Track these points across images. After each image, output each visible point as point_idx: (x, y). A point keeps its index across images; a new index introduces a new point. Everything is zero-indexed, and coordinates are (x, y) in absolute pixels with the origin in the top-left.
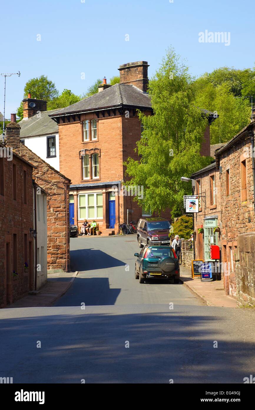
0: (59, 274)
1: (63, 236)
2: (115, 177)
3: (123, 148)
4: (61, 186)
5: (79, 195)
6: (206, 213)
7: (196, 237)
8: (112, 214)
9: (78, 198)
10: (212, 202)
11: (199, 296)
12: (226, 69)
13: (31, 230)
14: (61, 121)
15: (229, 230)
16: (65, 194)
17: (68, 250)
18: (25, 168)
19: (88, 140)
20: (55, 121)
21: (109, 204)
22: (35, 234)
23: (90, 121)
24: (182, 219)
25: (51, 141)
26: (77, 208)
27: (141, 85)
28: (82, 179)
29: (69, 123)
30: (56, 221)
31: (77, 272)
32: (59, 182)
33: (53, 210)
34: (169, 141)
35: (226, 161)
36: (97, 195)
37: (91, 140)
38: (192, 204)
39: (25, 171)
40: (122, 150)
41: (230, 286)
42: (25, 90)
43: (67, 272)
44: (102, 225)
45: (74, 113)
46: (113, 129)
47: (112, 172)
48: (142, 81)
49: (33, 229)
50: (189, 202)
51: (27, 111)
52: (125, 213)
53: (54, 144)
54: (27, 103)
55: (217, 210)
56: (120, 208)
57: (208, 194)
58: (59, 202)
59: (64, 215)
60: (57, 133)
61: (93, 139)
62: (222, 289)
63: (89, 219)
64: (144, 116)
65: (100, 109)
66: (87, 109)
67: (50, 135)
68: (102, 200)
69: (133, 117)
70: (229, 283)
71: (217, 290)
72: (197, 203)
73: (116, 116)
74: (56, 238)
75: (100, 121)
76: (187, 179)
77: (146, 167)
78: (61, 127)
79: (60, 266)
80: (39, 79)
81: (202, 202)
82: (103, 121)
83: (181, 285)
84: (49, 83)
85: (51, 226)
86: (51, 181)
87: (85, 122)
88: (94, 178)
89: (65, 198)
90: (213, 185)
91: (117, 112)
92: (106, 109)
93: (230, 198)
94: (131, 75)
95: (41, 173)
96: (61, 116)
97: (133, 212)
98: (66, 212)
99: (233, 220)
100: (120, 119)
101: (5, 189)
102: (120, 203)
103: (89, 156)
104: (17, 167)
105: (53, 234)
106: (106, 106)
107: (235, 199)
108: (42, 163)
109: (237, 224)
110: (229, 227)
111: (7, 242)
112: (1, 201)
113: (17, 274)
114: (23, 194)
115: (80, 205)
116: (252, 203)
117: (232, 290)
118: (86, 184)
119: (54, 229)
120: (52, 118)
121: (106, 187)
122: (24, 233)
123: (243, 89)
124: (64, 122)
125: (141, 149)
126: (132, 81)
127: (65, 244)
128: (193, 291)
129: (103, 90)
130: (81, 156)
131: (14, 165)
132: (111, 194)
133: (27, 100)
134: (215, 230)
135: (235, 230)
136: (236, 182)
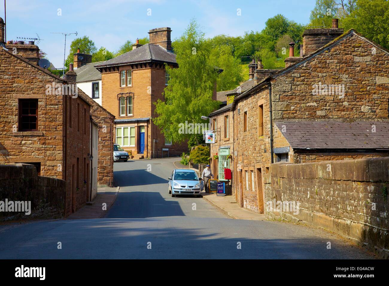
0: (105, 188)
1: (108, 159)
2: (145, 114)
3: (152, 92)
4: (107, 121)
5: (117, 127)
6: (221, 144)
7: (212, 162)
8: (142, 143)
9: (116, 130)
10: (225, 135)
11: (219, 208)
12: (223, 36)
13: (88, 155)
14: (104, 71)
15: (245, 157)
16: (111, 127)
17: (112, 171)
18: (85, 107)
19: (124, 86)
20: (99, 71)
21: (140, 136)
22: (91, 158)
23: (127, 71)
24: (199, 148)
25: (96, 86)
26: (115, 137)
27: (165, 45)
28: (119, 116)
29: (110, 72)
30: (103, 148)
31: (118, 187)
32: (106, 118)
33: (101, 139)
34: (189, 89)
35: (244, 104)
36: (131, 128)
37: (127, 86)
38: (210, 137)
39: (85, 109)
40: (151, 94)
41: (244, 201)
42: (71, 47)
44: (134, 151)
45: (114, 65)
46: (144, 78)
47: (143, 111)
48: (167, 42)
49: (90, 154)
50: (208, 135)
51: (77, 62)
52: (152, 142)
53: (97, 88)
54: (77, 56)
55: (230, 142)
56: (149, 138)
57: (223, 129)
58: (106, 133)
59: (110, 143)
60: (100, 80)
61: (129, 85)
62: (235, 203)
63: (124, 146)
64: (170, 68)
65: (134, 63)
66: (124, 62)
67: (95, 82)
68: (134, 132)
69: (159, 69)
70: (244, 198)
71: (232, 203)
72: (214, 136)
73: (146, 68)
74: (103, 161)
75: (134, 72)
76: (206, 117)
77: (171, 108)
78: (103, 75)
79: (105, 182)
80: (82, 39)
81: (218, 135)
82: (136, 72)
83: (202, 199)
84: (90, 42)
85: (99, 151)
86: (100, 117)
87: (122, 72)
88: (129, 115)
89: (111, 130)
90: (227, 122)
91: (147, 65)
92: (139, 63)
93: (247, 133)
94: (158, 38)
95: (92, 110)
96: (104, 67)
97: (158, 141)
98: (111, 141)
99: (250, 150)
100: (150, 70)
101: (72, 123)
102: (149, 134)
103: (124, 98)
104: (80, 105)
105: (101, 158)
106: (139, 60)
107: (253, 134)
108: (93, 102)
109: (254, 154)
110: (245, 156)
111: (73, 164)
112: (69, 132)
113: (79, 189)
114: (84, 127)
115: (117, 136)
116: (267, 138)
117: (246, 204)
118: (122, 120)
119: (102, 153)
120: (96, 68)
121: (138, 122)
122: (84, 157)
123: (235, 51)
124: (106, 72)
125: (167, 93)
126: (159, 42)
127: (109, 166)
128: (212, 203)
129: (136, 48)
130: (118, 98)
131: (78, 104)
132: (141, 128)
133: (77, 54)
134: (228, 157)
135: (252, 158)
136: (253, 121)
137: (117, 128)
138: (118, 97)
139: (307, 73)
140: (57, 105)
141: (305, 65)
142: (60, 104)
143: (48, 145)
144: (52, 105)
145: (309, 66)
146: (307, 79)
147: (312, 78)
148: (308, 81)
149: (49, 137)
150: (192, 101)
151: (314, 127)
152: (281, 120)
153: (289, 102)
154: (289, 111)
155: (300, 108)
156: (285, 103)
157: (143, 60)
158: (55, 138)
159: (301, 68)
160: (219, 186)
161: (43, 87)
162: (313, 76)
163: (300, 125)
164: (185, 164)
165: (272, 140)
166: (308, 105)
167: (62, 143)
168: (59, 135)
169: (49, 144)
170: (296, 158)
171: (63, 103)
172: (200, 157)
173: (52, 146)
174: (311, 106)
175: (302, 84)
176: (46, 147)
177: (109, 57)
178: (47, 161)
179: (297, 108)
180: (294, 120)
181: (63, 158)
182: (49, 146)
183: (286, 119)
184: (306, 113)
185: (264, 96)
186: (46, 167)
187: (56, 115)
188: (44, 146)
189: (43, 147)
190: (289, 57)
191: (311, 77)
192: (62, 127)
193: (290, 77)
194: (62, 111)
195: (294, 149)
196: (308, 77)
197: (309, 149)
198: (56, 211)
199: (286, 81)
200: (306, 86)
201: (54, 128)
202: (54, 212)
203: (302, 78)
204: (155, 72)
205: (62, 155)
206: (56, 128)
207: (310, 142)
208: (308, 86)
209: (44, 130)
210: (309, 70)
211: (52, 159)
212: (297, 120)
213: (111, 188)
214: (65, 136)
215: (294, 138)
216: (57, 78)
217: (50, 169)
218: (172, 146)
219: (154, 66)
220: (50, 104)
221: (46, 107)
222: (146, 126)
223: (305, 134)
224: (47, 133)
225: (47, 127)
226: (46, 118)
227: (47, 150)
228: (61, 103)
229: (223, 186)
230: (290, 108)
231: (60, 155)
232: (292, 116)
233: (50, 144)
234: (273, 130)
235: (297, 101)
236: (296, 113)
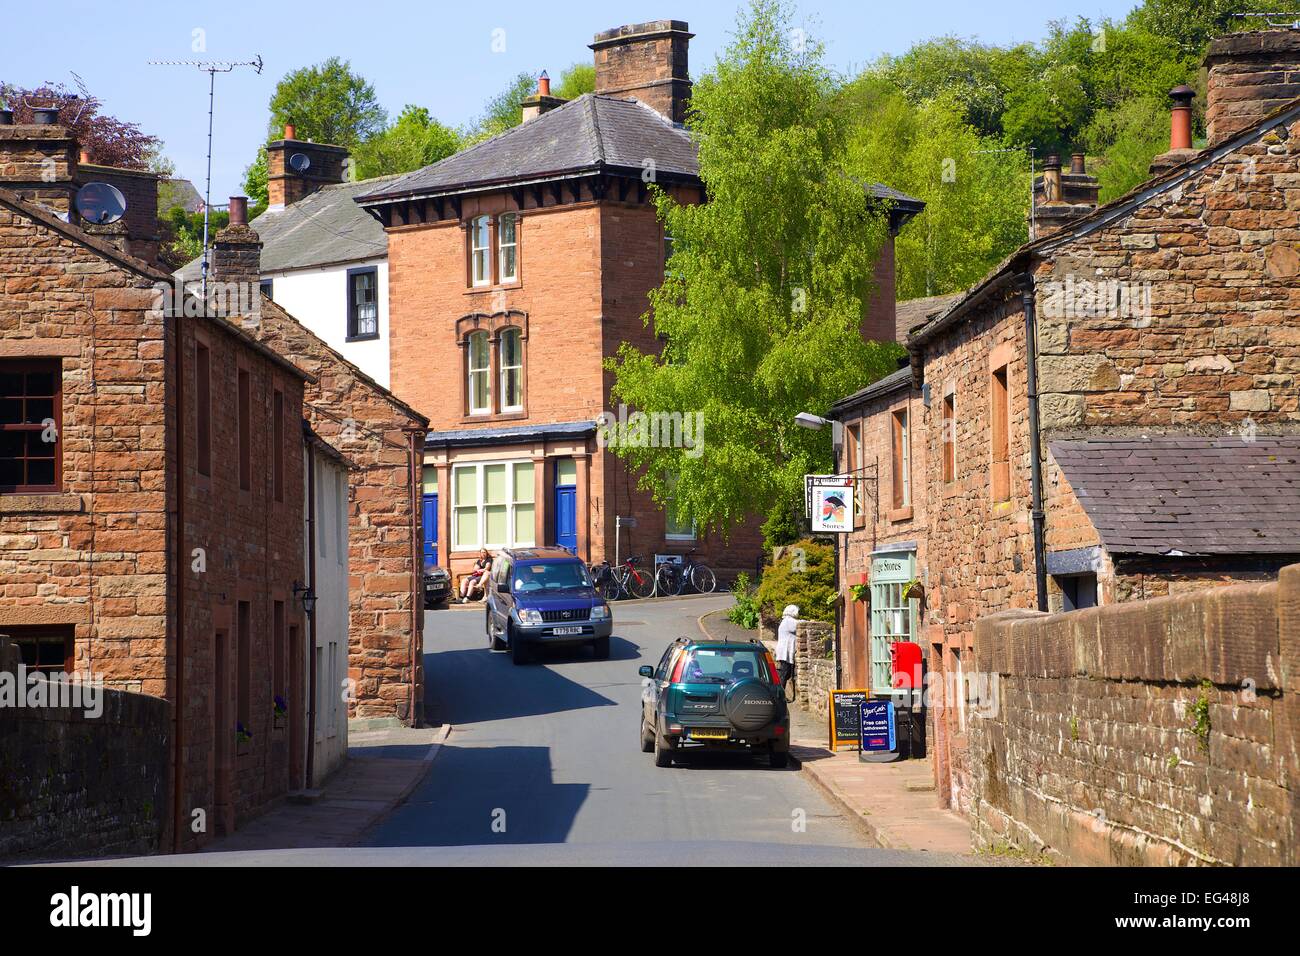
0: (387, 732)
1: (401, 607)
2: (575, 407)
3: (604, 310)
4: (396, 441)
5: (454, 466)
6: (878, 536)
7: (846, 614)
8: (565, 532)
9: (453, 477)
10: (897, 496)
11: (851, 811)
12: (951, 43)
13: (297, 587)
14: (397, 218)
15: (951, 592)
16: (410, 466)
17: (420, 653)
18: (278, 384)
19: (486, 283)
20: (376, 217)
21: (555, 499)
22: (310, 602)
23: (495, 217)
25: (362, 285)
26: (448, 510)
27: (665, 99)
28: (467, 414)
29: (422, 225)
30: (377, 556)
31: (446, 727)
32: (389, 427)
33: (369, 518)
34: (758, 291)
35: (943, 366)
36: (516, 466)
37: (497, 283)
38: (833, 505)
39: (277, 394)
40: (601, 316)
41: (954, 780)
43: (413, 727)
45: (442, 192)
46: (571, 246)
47: (567, 390)
48: (671, 87)
49: (303, 583)
50: (821, 496)
51: (282, 182)
52: (609, 529)
53: (371, 296)
54: (282, 156)
55: (915, 526)
56: (593, 511)
57: (886, 470)
58: (391, 491)
59: (406, 535)
60: (383, 256)
61: (505, 280)
62: (927, 789)
64: (672, 206)
65: (526, 180)
66: (483, 178)
67: (359, 265)
68: (531, 486)
69: (636, 208)
70: (951, 769)
71: (913, 789)
72: (848, 500)
73: (582, 204)
74: (377, 612)
75: (526, 220)
76: (816, 419)
77: (681, 377)
78: (395, 237)
79: (390, 706)
80: (319, 72)
81: (867, 496)
82: (536, 220)
83: (794, 774)
84: (353, 85)
85: (363, 572)
86: (364, 424)
87: (476, 222)
88: (506, 409)
89: (410, 481)
90: (901, 440)
91: (585, 189)
92: (547, 180)
93: (955, 488)
94: (634, 67)
95: (329, 394)
96: (396, 201)
97: (635, 525)
98: (410, 525)
99: (966, 561)
100: (594, 213)
101: (213, 455)
102: (593, 494)
103: (488, 335)
104: (254, 380)
105: (369, 600)
106: (547, 168)
107: (972, 495)
108: (333, 361)
109: (978, 577)
110: (951, 585)
111: (217, 630)
112: (200, 493)
113: (249, 734)
114: (272, 470)
115: (457, 501)
116: (1025, 508)
117: (959, 793)
118: (479, 431)
119: (372, 581)
120: (364, 208)
121: (546, 439)
122: (273, 597)
123: (1007, 111)
124: (407, 223)
125: (663, 314)
126: (636, 86)
127: (407, 633)
128: (831, 793)
129: (537, 114)
130: (461, 335)
131: (243, 375)
132: (561, 465)
133: (283, 144)
134: (906, 592)
135: (972, 594)
136: (975, 438)
137: (458, 470)
138: (458, 333)
139: (1186, 229)
140: (140, 381)
141: (1176, 194)
142: (154, 379)
143: (104, 551)
144: (120, 381)
145: (1195, 199)
146: (1186, 256)
147: (1210, 253)
148: (1191, 267)
149: (109, 516)
150: (771, 345)
151: (1217, 460)
152: (1078, 434)
153: (1109, 358)
154: (1110, 396)
155: (1158, 380)
156: (1095, 361)
157: (563, 167)
158: (133, 521)
159: (1160, 209)
160: (869, 719)
161: (81, 306)
162: (1214, 242)
163: (1156, 453)
164: (746, 624)
165: (1040, 520)
166: (1192, 365)
167: (163, 540)
168: (152, 507)
169: (108, 546)
170: (1124, 594)
171: (165, 375)
172: (807, 593)
173: (123, 557)
174: (1203, 372)
175: (1164, 280)
176: (94, 558)
177: (441, 149)
178: (101, 619)
179: (1146, 382)
180: (1131, 433)
181: (168, 603)
182: (110, 556)
183: (1098, 429)
184: (1184, 401)
185: (1011, 332)
186: (97, 642)
187: (138, 424)
188: (86, 556)
189: (83, 561)
190: (1171, 153)
191: (1203, 246)
192: (162, 472)
193: (1114, 248)
194: (161, 406)
195: (1116, 557)
196: (1194, 248)
197: (1181, 554)
198: (118, 827)
199: (1097, 267)
200: (1183, 286)
201: (127, 480)
202: (105, 830)
203: (1164, 253)
204: (616, 219)
205: (162, 590)
206: (136, 480)
207: (1192, 526)
208: (1191, 287)
209: (89, 489)
210: (1196, 217)
211: (119, 609)
212: (1144, 434)
213: (414, 730)
214: (176, 512)
215: (1121, 510)
216: (139, 267)
217: (114, 652)
218: (698, 542)
219: (614, 192)
220: (112, 380)
221: (95, 392)
222: (580, 458)
223: (1174, 490)
224: (99, 501)
225: (98, 475)
226: (94, 438)
227: (103, 573)
228: (155, 375)
229: (885, 717)
230: (1116, 381)
231: (154, 591)
232: (1124, 413)
233: (115, 547)
234: (1044, 476)
235: (1146, 353)
236: (1140, 401)
